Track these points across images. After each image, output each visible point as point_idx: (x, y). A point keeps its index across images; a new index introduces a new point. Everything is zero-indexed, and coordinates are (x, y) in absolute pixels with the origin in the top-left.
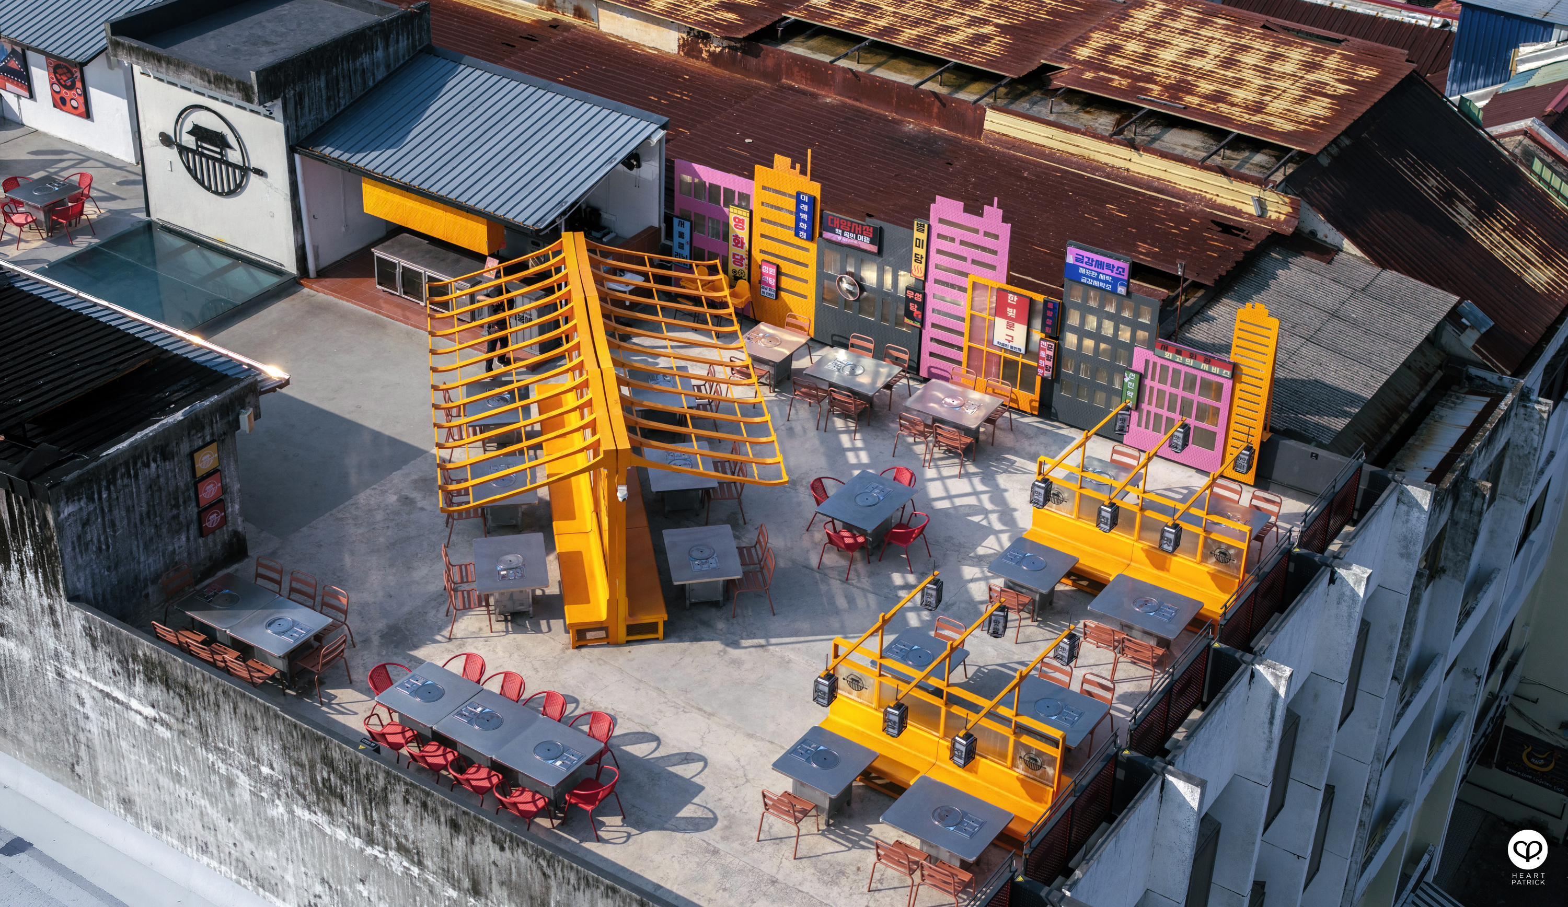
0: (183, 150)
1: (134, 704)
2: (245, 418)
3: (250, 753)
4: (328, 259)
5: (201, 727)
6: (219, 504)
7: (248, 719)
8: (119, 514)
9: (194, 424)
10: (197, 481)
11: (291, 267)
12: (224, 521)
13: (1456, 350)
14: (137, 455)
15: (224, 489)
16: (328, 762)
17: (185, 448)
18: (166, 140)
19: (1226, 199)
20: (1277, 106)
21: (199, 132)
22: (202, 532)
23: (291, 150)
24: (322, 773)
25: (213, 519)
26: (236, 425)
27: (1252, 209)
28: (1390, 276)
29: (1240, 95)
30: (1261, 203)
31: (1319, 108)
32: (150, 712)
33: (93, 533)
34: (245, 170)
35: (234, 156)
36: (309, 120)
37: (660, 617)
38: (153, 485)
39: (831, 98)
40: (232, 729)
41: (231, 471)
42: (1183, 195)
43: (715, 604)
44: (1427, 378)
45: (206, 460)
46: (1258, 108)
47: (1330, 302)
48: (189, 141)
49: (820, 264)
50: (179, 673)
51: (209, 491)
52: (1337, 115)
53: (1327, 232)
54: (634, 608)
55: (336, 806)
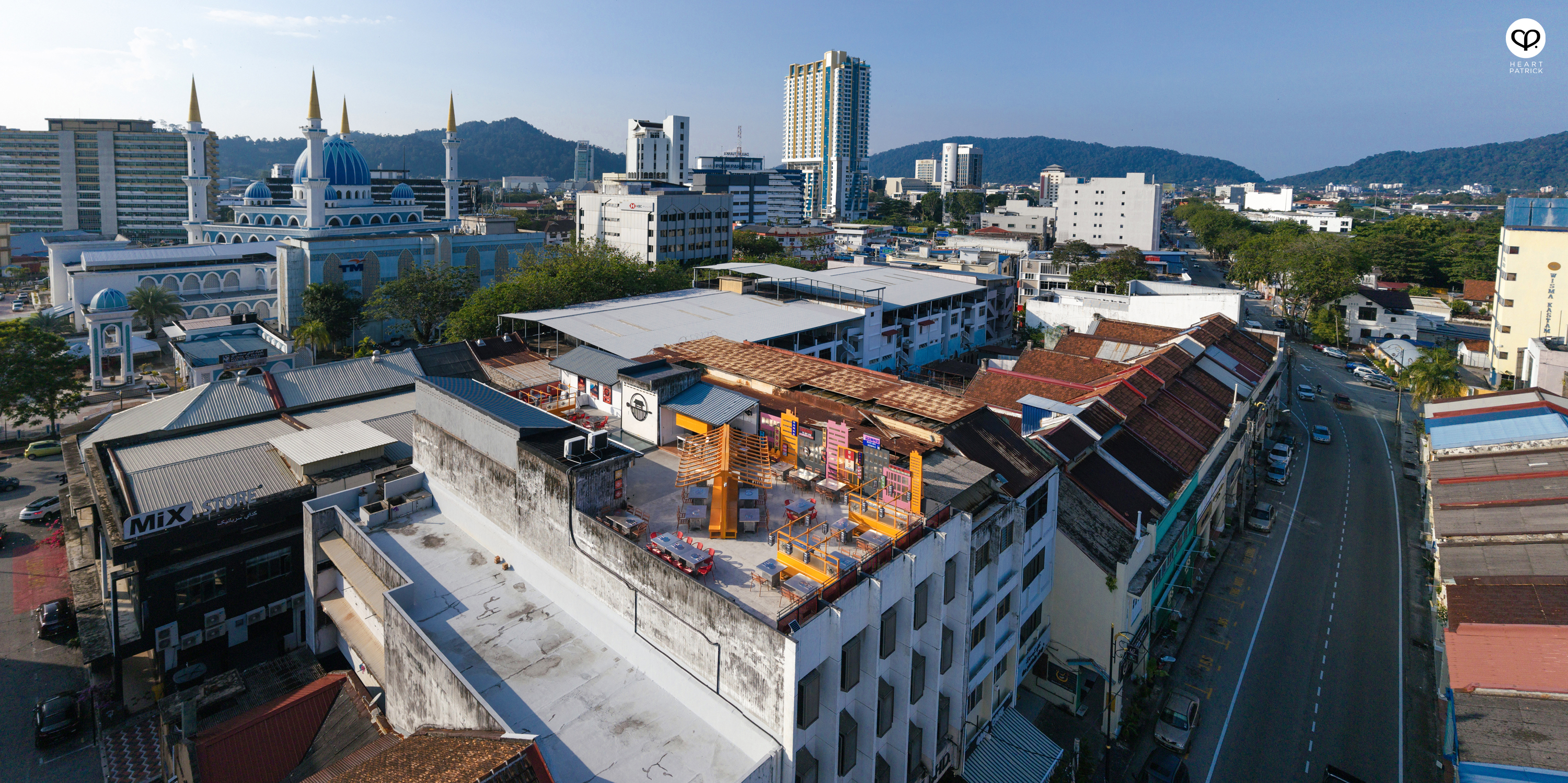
0: (632, 407)
1: (588, 543)
2: (630, 464)
3: (616, 555)
4: (666, 441)
5: (604, 549)
6: (621, 490)
7: (616, 543)
8: (593, 485)
9: (617, 462)
10: (615, 481)
11: (656, 443)
12: (621, 496)
13: (996, 489)
14: (600, 469)
15: (622, 485)
16: (635, 554)
17: (613, 469)
18: (628, 405)
19: (923, 436)
20: (940, 412)
21: (637, 402)
22: (615, 498)
23: (659, 406)
24: (633, 559)
25: (618, 494)
26: (627, 466)
27: (930, 440)
28: (973, 462)
29: (930, 408)
30: (932, 437)
31: (954, 413)
32: (592, 545)
33: (585, 489)
34: (647, 412)
35: (644, 408)
36: (665, 397)
37: (735, 531)
38: (603, 478)
39: (813, 406)
40: (611, 547)
41: (625, 480)
42: (910, 435)
43: (752, 532)
44: (985, 497)
45: (619, 474)
46: (935, 412)
47: (952, 467)
48: (634, 405)
49: (799, 444)
50: (600, 530)
51: (618, 484)
52: (958, 415)
53: (955, 449)
54: (729, 526)
55: (636, 572)
